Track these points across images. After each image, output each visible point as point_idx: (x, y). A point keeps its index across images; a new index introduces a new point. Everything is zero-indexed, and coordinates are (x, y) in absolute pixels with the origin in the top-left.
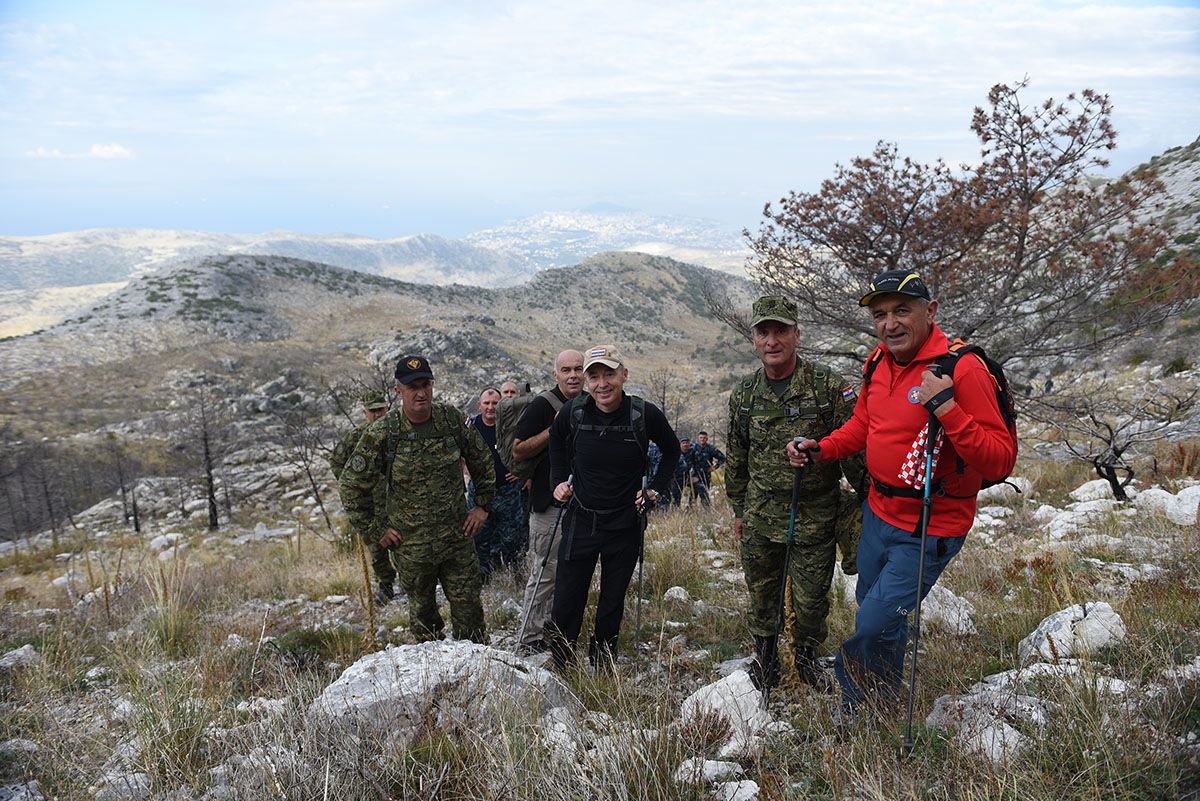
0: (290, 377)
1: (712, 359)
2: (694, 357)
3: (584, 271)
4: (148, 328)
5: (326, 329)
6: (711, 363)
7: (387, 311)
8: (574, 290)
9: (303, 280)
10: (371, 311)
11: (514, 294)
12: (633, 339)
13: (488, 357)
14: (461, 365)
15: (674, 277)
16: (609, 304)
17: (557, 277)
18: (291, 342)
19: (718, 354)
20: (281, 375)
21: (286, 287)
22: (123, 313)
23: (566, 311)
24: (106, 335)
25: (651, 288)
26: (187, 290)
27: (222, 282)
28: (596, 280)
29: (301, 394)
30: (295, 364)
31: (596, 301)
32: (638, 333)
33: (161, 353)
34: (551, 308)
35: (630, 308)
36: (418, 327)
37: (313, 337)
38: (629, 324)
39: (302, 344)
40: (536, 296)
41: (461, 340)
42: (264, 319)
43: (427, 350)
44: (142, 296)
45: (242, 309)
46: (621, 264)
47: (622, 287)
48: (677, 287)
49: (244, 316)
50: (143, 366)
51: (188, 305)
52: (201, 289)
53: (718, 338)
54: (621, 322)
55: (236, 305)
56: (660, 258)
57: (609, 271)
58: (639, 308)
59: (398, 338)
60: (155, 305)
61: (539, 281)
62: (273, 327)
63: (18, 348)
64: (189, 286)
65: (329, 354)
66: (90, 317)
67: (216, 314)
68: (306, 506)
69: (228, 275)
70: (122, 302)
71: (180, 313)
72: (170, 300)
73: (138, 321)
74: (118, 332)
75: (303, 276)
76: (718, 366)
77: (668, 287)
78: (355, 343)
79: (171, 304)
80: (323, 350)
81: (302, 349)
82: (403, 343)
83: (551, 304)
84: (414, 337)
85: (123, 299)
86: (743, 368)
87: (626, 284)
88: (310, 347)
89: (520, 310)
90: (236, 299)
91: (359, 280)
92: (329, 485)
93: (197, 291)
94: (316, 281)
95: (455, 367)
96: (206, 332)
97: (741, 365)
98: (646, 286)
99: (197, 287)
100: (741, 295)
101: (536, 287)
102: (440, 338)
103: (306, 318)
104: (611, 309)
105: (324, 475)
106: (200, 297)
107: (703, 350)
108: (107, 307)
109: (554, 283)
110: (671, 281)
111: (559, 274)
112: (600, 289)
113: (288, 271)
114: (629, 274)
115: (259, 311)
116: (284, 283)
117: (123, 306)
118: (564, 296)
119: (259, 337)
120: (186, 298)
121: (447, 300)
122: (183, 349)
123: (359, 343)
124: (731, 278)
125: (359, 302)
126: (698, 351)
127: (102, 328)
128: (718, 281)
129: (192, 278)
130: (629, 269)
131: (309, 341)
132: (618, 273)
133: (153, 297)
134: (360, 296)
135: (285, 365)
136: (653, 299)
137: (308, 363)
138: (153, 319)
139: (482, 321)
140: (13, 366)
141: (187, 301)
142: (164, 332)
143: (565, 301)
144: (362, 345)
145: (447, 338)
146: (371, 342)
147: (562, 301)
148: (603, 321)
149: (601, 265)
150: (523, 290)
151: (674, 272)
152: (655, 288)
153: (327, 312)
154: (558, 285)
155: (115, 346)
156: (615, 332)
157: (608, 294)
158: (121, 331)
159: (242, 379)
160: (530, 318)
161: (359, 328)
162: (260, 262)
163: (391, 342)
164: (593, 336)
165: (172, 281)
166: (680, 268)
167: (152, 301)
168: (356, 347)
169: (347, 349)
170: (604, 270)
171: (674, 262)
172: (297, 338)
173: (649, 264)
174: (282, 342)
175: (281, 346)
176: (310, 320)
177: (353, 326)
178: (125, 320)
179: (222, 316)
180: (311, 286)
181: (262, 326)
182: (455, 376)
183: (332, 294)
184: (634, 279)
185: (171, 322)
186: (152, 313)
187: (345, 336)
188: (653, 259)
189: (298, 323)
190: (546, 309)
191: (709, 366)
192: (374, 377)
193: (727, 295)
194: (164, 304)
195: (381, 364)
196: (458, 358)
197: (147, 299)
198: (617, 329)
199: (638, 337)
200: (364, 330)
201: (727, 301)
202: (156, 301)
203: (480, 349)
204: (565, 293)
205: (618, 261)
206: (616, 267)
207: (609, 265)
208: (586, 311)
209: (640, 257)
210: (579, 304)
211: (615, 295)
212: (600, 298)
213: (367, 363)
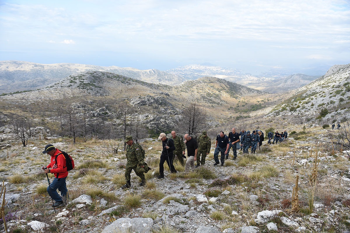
0: (107, 107)
2: (229, 109)
3: (199, 82)
4: (69, 90)
5: (119, 94)
6: (234, 111)
7: (138, 90)
8: (195, 87)
9: (115, 79)
10: (133, 89)
11: (177, 88)
12: (211, 103)
13: (166, 105)
14: (157, 107)
15: (225, 85)
16: (205, 92)
17: (190, 83)
18: (109, 97)
19: (237, 109)
20: (105, 106)
21: (110, 81)
22: (63, 86)
23: (191, 93)
24: (57, 91)
25: (218, 88)
26: (81, 80)
27: (91, 79)
28: (202, 85)
29: (108, 112)
30: (109, 103)
33: (71, 98)
36: (146, 95)
37: (115, 96)
38: (210, 98)
39: (112, 98)
40: (183, 88)
41: (158, 100)
42: (102, 90)
43: (148, 102)
44: (69, 81)
45: (96, 87)
47: (209, 87)
48: (226, 88)
49: (96, 89)
50: (66, 101)
51: (81, 84)
52: (85, 80)
53: (237, 104)
55: (94, 85)
56: (221, 79)
57: (206, 82)
58: (214, 94)
59: (140, 98)
60: (72, 84)
61: (185, 84)
62: (104, 92)
63: (32, 93)
64: (82, 79)
65: (119, 101)
66: (54, 86)
67: (88, 88)
69: (93, 77)
70: (63, 83)
71: (78, 86)
72: (76, 83)
73: (66, 88)
74: (60, 91)
76: (236, 113)
77: (223, 88)
78: (127, 99)
79: (76, 84)
80: (118, 100)
81: (111, 99)
82: (141, 99)
83: (187, 91)
84: (144, 98)
85: (63, 82)
86: (244, 114)
87: (211, 87)
88: (114, 99)
89: (178, 92)
90: (94, 84)
91: (131, 81)
93: (84, 81)
94: (119, 80)
95: (156, 107)
96: (85, 93)
99: (84, 79)
100: (245, 92)
101: (184, 86)
102: (152, 99)
103: (114, 90)
104: (205, 94)
106: (84, 82)
107: (232, 107)
108: (58, 84)
109: (189, 85)
112: (203, 87)
113: (111, 77)
114: (212, 84)
115: (101, 88)
117: (63, 84)
119: (100, 95)
120: (81, 82)
121: (156, 88)
122: (78, 97)
123: (128, 99)
124: (243, 87)
125: (130, 87)
126: (231, 108)
127: (56, 89)
128: (239, 87)
129: (83, 77)
131: (114, 97)
132: (208, 83)
133: (71, 82)
134: (131, 85)
135: (106, 104)
136: (218, 91)
137: (113, 103)
138: (70, 88)
139: (166, 95)
140: (30, 98)
141: (80, 83)
142: (73, 92)
144: (129, 99)
145: (154, 99)
146: (132, 98)
147: (191, 90)
148: (202, 97)
149: (203, 80)
150: (179, 86)
153: (120, 89)
155: (59, 95)
156: (206, 101)
157: (205, 89)
158: (61, 91)
159: (93, 107)
160: (181, 95)
161: (129, 94)
162: (103, 74)
163: (137, 99)
164: (199, 101)
165: (77, 78)
166: (227, 83)
167: (71, 83)
168: (127, 100)
169: (124, 100)
170: (204, 82)
171: (226, 81)
172: (111, 96)
173: (218, 81)
174: (106, 97)
175: (106, 98)
176: (115, 91)
177: (127, 93)
178: (63, 88)
179: (90, 88)
180: (117, 81)
181: (101, 92)
182: (155, 110)
183: (123, 84)
185: (75, 89)
186: (71, 86)
187: (124, 96)
188: (219, 79)
189: (112, 92)
191: (233, 112)
192: (131, 109)
193: (241, 92)
194: (74, 84)
195: (134, 105)
196: (157, 105)
197: (70, 82)
198: (206, 99)
199: (212, 102)
200: (130, 95)
201: (241, 93)
202: (72, 83)
203: (163, 103)
204: (192, 88)
205: (209, 79)
206: (208, 81)
207: (206, 80)
208: (198, 94)
209: (215, 79)
210: (196, 91)
211: (207, 89)
212: (202, 90)
213: (130, 104)
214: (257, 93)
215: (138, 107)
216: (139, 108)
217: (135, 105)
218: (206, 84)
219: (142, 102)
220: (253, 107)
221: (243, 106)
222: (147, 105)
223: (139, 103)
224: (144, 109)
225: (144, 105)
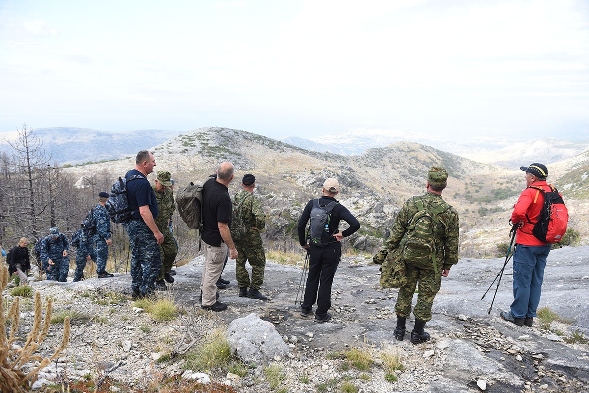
0: (258, 189)
1: (467, 199)
2: (455, 198)
3: (391, 150)
4: (183, 159)
5: (272, 167)
6: (466, 201)
7: (300, 161)
8: (386, 159)
9: (257, 142)
10: (291, 159)
11: (356, 160)
12: (420, 187)
13: (359, 187)
14: (346, 190)
15: (435, 156)
16: (405, 167)
17: (376, 152)
18: (256, 172)
19: (469, 196)
21: (249, 145)
22: (171, 151)
23: (383, 169)
24: (163, 161)
25: (424, 161)
26: (203, 142)
27: (220, 139)
28: (396, 155)
30: (260, 183)
31: (398, 165)
32: (422, 184)
33: (191, 172)
34: (376, 168)
35: (415, 170)
36: (321, 169)
37: (267, 170)
38: (417, 178)
39: (262, 173)
40: (367, 161)
41: (345, 177)
42: (242, 159)
44: (180, 144)
45: (231, 153)
46: (408, 148)
47: (410, 159)
48: (437, 161)
49: (232, 156)
50: (182, 177)
51: (204, 149)
52: (210, 141)
53: (465, 189)
54: (413, 177)
55: (228, 151)
56: (426, 146)
57: (403, 151)
58: (420, 170)
59: (312, 173)
60: (187, 148)
61: (368, 153)
62: (247, 163)
63: (119, 164)
64: (204, 140)
65: (276, 179)
66: (154, 152)
67: (218, 154)
69: (222, 136)
70: (169, 146)
71: (200, 152)
72: (194, 146)
73: (179, 155)
74: (169, 160)
75: (257, 141)
76: (472, 203)
77: (434, 161)
79: (195, 148)
80: (273, 177)
81: (262, 176)
82: (315, 175)
83: (375, 166)
84: (320, 173)
86: (486, 205)
87: (412, 158)
88: (266, 175)
89: (360, 167)
90: (227, 148)
91: (283, 146)
93: (208, 142)
94: (263, 144)
96: (213, 163)
97: (485, 203)
98: (422, 160)
99: (208, 140)
100: (470, 168)
101: (367, 156)
102: (334, 175)
103: (262, 161)
104: (406, 170)
106: (209, 145)
107: (459, 194)
108: (162, 148)
109: (376, 155)
110: (435, 158)
111: (377, 151)
112: (399, 160)
113: (249, 138)
114: (413, 153)
115: (239, 155)
116: (248, 143)
117: (170, 148)
118: (382, 162)
119: (240, 168)
120: (203, 145)
121: (324, 159)
122: (202, 170)
123: (291, 175)
124: (462, 159)
125: (285, 155)
126: (457, 194)
127: (160, 157)
128: (456, 160)
129: (205, 136)
130: (413, 151)
131: (265, 172)
132: (407, 152)
133: (186, 144)
134: (285, 153)
136: (427, 166)
137: (266, 183)
138: (186, 154)
139: (348, 170)
140: (116, 172)
141: (203, 147)
142: (192, 162)
143: (382, 164)
144: (293, 176)
145: (338, 175)
146: (297, 175)
147: (381, 164)
148: (403, 176)
149: (398, 147)
150: (360, 158)
151: (435, 154)
152: (427, 161)
153: (271, 159)
154: (378, 156)
155: (167, 167)
156: (410, 182)
157: (403, 162)
159: (234, 188)
160: (366, 171)
161: (289, 167)
162: (236, 132)
163: (308, 175)
164: (399, 183)
165: (195, 137)
166: (436, 152)
167: (185, 146)
168: (289, 176)
169: (285, 177)
170: (400, 150)
171: (434, 149)
172: (259, 170)
173: (422, 148)
177: (285, 166)
178: (172, 154)
179: (222, 155)
180: (261, 146)
181: (241, 162)
182: (344, 196)
183: (272, 150)
184: (415, 155)
185: (195, 157)
186: (186, 152)
187: (283, 171)
188: (423, 146)
189: (258, 163)
190: (373, 168)
191: (466, 203)
192: (302, 193)
193: (463, 167)
194: (192, 148)
195: (305, 186)
197: (183, 145)
198: (410, 180)
199: (422, 185)
201: (463, 170)
202: (187, 146)
203: (354, 182)
204: (382, 160)
205: (406, 146)
206: (406, 149)
207: (402, 148)
208: (394, 170)
209: (417, 145)
210: (389, 166)
211: (407, 163)
212: (400, 164)
213: (297, 185)
214: (490, 170)
215: (313, 190)
216: (316, 192)
217: (307, 186)
218: (403, 153)
220: (497, 194)
221: (477, 191)
223: (314, 182)
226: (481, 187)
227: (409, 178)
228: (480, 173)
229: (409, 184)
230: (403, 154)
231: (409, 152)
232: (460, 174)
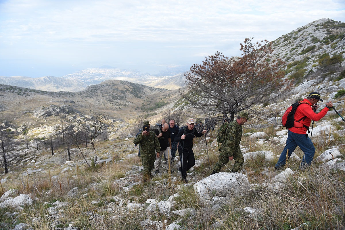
0: (6, 124)
1: (141, 110)
2: (136, 109)
3: (102, 86)
5: (18, 107)
6: (141, 111)
7: (39, 101)
8: (99, 91)
9: (8, 92)
10: (33, 101)
11: (80, 93)
12: (118, 105)
13: (74, 113)
14: (65, 116)
15: (129, 87)
16: (110, 95)
17: (93, 88)
18: (6, 112)
19: (143, 108)
20: (3, 123)
21: (3, 94)
23: (97, 98)
25: (122, 90)
28: (105, 88)
29: (11, 129)
30: (8, 119)
31: (106, 94)
34: (92, 97)
35: (116, 96)
36: (50, 105)
37: (14, 110)
38: (117, 101)
39: (10, 113)
40: (87, 94)
41: (64, 108)
43: (53, 112)
46: (113, 83)
47: (113, 90)
48: (130, 89)
53: (143, 103)
54: (114, 100)
56: (124, 81)
57: (109, 85)
58: (119, 96)
59: (43, 109)
61: (88, 89)
65: (19, 115)
68: (32, 163)
75: (8, 90)
76: (143, 112)
77: (127, 89)
78: (29, 111)
80: (17, 114)
81: (10, 114)
82: (45, 110)
83: (92, 96)
84: (48, 108)
86: (150, 112)
87: (115, 89)
88: (13, 113)
89: (82, 98)
91: (28, 91)
92: (38, 156)
94: (13, 92)
95: (63, 117)
98: (121, 90)
100: (148, 91)
101: (87, 91)
102: (57, 108)
103: (11, 104)
104: (111, 97)
105: (35, 153)
107: (139, 107)
109: (93, 90)
110: (128, 88)
111: (94, 87)
112: (107, 91)
113: (3, 89)
114: (115, 86)
116: (2, 93)
118: (96, 93)
121: (58, 96)
123: (30, 111)
124: (145, 86)
125: (29, 98)
128: (141, 87)
131: (12, 111)
134: (29, 96)
135: (4, 120)
136: (123, 93)
137: (12, 118)
139: (71, 102)
143: (96, 95)
144: (31, 112)
145: (60, 108)
146: (34, 110)
147: (95, 95)
148: (108, 100)
149: (107, 84)
150: (83, 92)
151: (129, 86)
152: (123, 90)
153: (18, 102)
154: (94, 90)
156: (112, 103)
157: (109, 92)
160: (86, 100)
161: (29, 106)
163: (41, 110)
164: (106, 105)
166: (130, 84)
168: (29, 112)
169: (26, 113)
170: (108, 85)
171: (128, 82)
172: (8, 111)
173: (121, 83)
174: (2, 112)
175: (2, 113)
176: (12, 105)
177: (27, 106)
180: (12, 94)
182: (63, 120)
183: (19, 96)
184: (117, 88)
187: (25, 109)
189: (8, 106)
190: (91, 97)
191: (140, 112)
192: (36, 122)
193: (144, 91)
195: (38, 117)
196: (64, 114)
198: (113, 102)
199: (119, 104)
200: (31, 107)
201: (144, 93)
203: (70, 111)
204: (96, 92)
205: (112, 83)
206: (111, 84)
207: (109, 84)
208: (103, 98)
209: (118, 81)
210: (101, 96)
211: (111, 92)
212: (107, 94)
213: (33, 117)
214: (159, 91)
215: (43, 119)
216: (44, 120)
217: (39, 117)
219: (46, 113)
220: (157, 105)
221: (148, 104)
222: (53, 116)
223: (44, 114)
224: (51, 120)
225: (50, 115)
226: (151, 102)
227: (112, 101)
228: (153, 94)
229: (112, 104)
230: (109, 87)
231: (113, 86)
232: (142, 95)
